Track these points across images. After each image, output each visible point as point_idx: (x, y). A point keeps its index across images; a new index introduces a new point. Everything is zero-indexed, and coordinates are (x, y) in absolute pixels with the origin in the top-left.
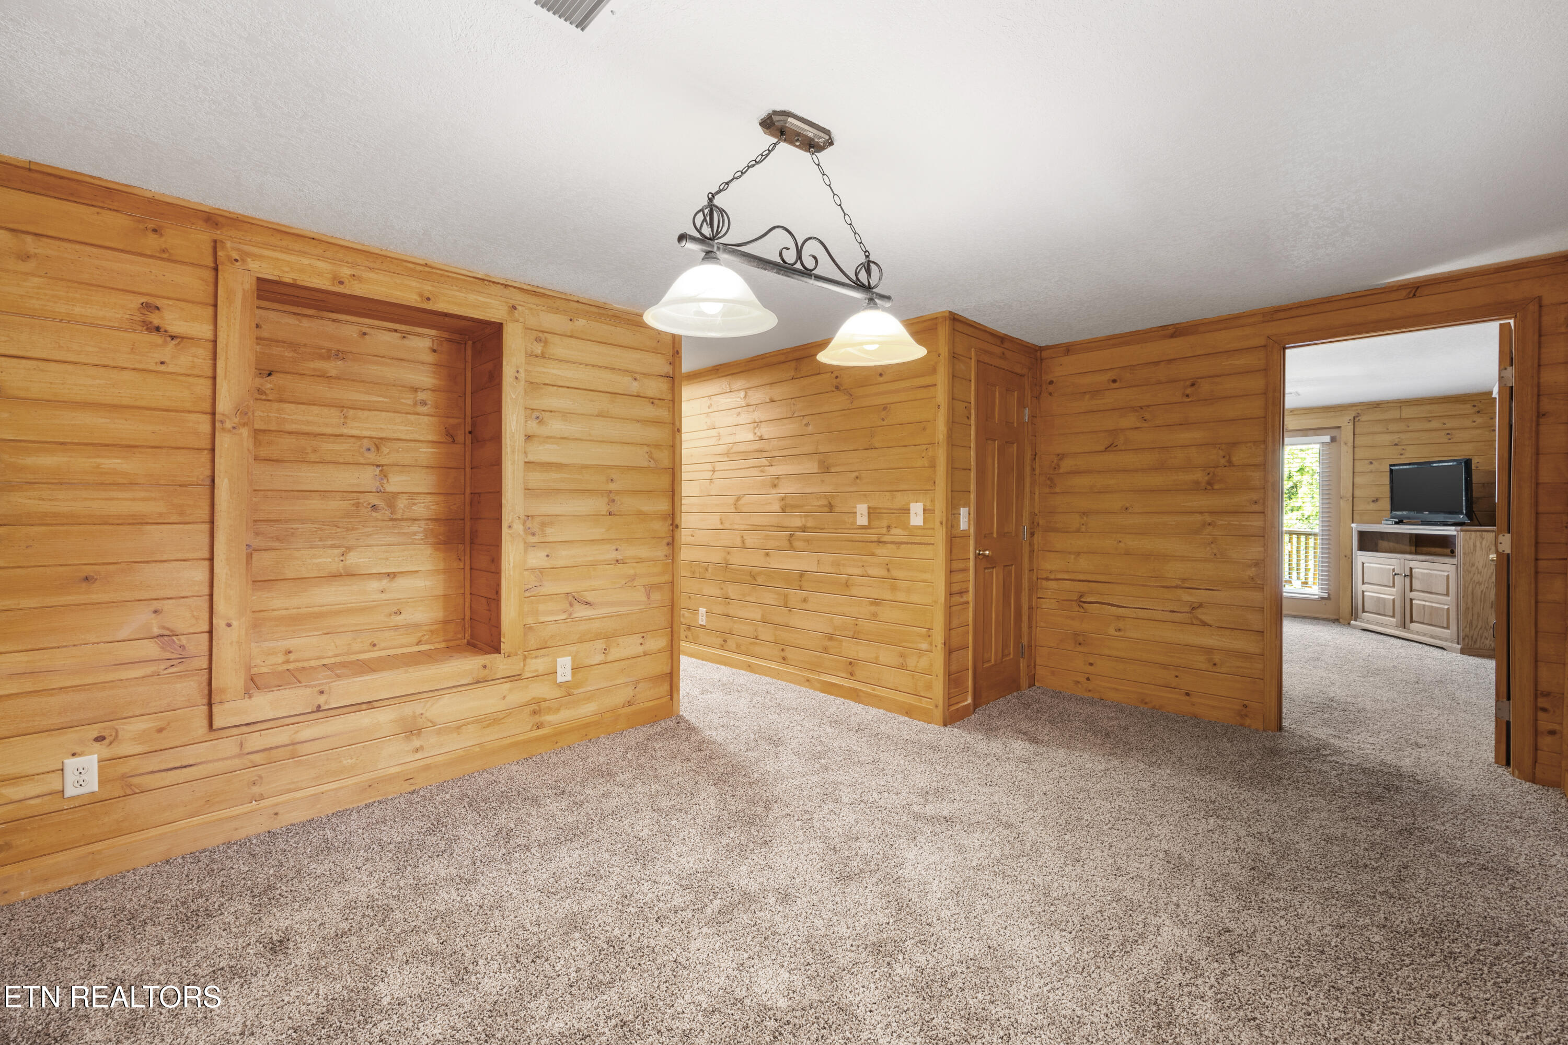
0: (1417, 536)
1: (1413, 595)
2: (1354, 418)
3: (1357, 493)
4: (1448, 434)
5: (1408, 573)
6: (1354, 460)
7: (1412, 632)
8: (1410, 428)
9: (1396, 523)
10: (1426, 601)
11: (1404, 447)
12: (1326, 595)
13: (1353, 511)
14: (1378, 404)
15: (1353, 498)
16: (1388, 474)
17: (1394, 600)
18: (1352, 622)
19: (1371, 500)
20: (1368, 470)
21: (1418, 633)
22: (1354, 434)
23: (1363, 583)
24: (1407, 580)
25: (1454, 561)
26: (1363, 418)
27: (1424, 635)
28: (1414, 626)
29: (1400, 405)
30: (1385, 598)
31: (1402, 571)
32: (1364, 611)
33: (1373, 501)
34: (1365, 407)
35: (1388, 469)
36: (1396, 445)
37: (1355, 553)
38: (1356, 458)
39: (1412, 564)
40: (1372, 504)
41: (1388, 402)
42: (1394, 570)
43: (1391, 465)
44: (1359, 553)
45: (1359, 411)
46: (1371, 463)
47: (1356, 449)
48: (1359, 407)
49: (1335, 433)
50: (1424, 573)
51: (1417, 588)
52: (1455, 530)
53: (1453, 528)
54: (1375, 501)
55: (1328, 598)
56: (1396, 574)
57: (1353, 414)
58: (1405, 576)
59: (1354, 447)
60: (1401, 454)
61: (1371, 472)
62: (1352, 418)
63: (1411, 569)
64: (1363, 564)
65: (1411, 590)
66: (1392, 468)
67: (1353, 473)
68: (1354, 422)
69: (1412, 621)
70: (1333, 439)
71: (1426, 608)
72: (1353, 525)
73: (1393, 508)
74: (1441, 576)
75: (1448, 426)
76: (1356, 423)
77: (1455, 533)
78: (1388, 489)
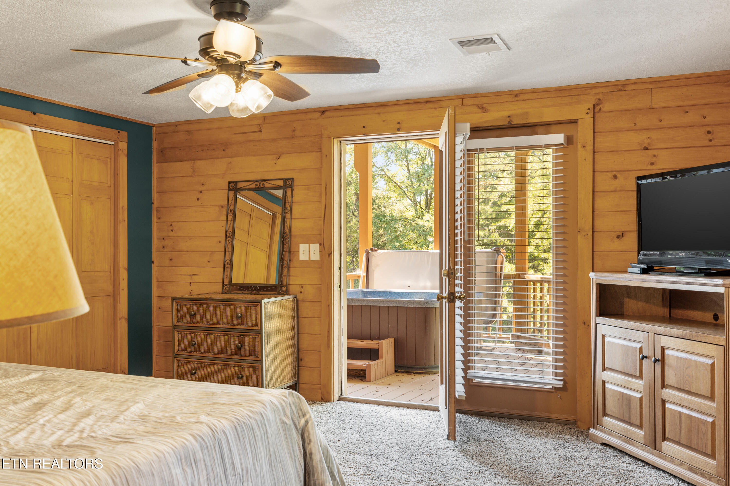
0: (672, 292)
1: (667, 393)
2: (594, 106)
3: (599, 225)
4: (709, 132)
5: (659, 357)
6: (594, 172)
7: (664, 457)
8: (662, 123)
9: (645, 272)
10: (682, 406)
11: (655, 152)
12: (560, 384)
13: (593, 251)
14: (623, 85)
15: (593, 232)
16: (634, 194)
17: (641, 399)
18: (592, 430)
19: (615, 235)
20: (612, 188)
21: (672, 460)
22: (594, 132)
23: (604, 369)
24: (658, 367)
25: (721, 339)
26: (606, 107)
27: (681, 464)
28: (667, 446)
29: (650, 86)
30: (630, 396)
31: (651, 353)
32: (605, 414)
33: (618, 237)
34: (609, 89)
35: (634, 187)
36: (646, 148)
37: (594, 320)
38: (597, 169)
39: (665, 341)
40: (617, 241)
41: (636, 82)
42: (641, 349)
43: (639, 178)
44: (599, 319)
45: (600, 96)
46: (615, 177)
47: (597, 155)
48: (601, 90)
49: (570, 128)
50: (681, 358)
51: (671, 383)
52: (723, 285)
53: (719, 281)
54: (620, 236)
55: (564, 388)
56: (643, 357)
57: (593, 100)
58: (656, 361)
59: (594, 152)
60: (652, 164)
61: (615, 191)
62: (591, 106)
63: (663, 349)
64: (603, 337)
65: (664, 386)
66: (640, 182)
67: (594, 192)
68: (594, 113)
69: (664, 438)
70: (569, 140)
71: (683, 418)
72: (592, 275)
73: (641, 248)
74: (703, 364)
75: (709, 120)
76: (597, 115)
77: (722, 290)
78: (634, 217)
